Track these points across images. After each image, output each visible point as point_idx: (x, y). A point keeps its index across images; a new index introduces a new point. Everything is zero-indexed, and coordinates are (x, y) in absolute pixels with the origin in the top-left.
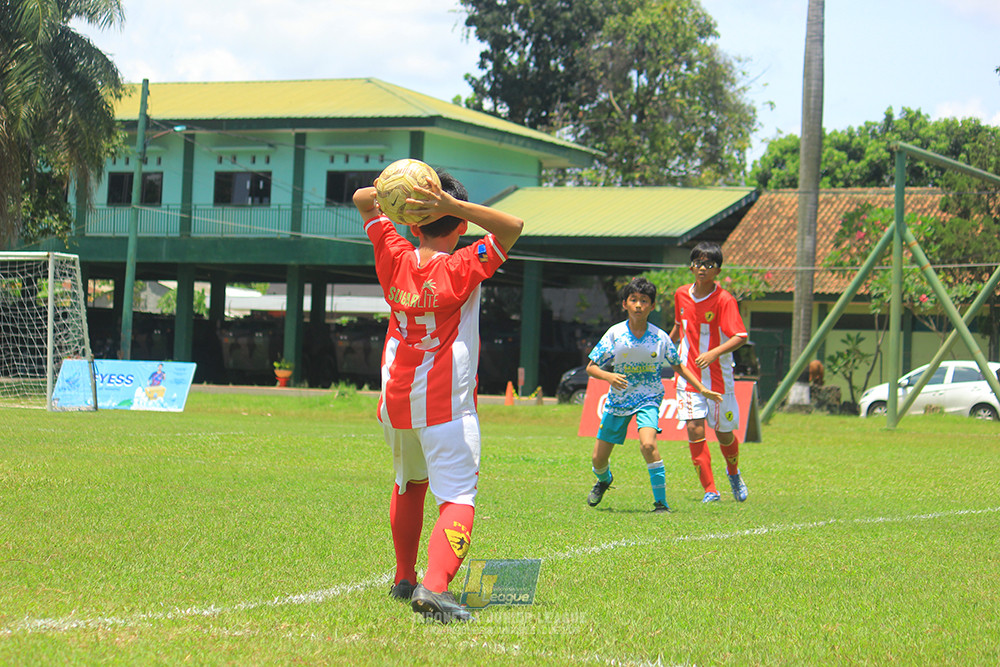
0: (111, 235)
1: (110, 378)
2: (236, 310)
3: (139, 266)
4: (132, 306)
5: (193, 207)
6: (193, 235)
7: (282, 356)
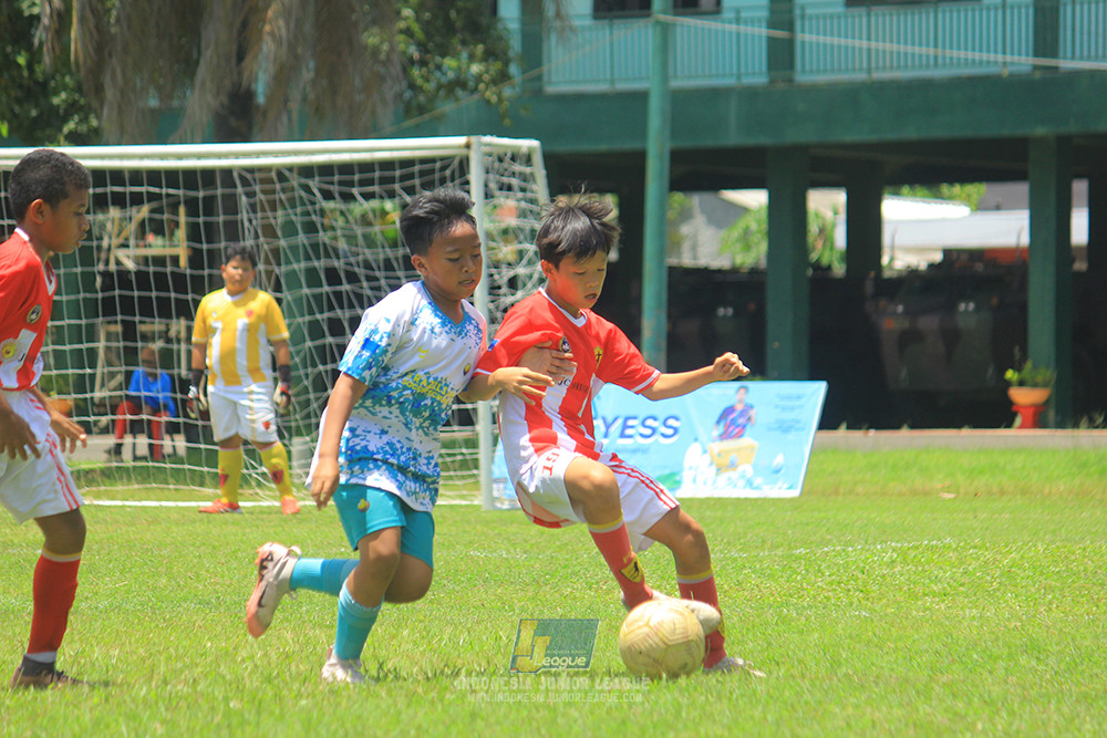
0: (603, 87)
1: (625, 427)
2: (908, 250)
3: (677, 157)
4: (662, 252)
5: (797, 12)
6: (802, 78)
7: (1024, 357)
